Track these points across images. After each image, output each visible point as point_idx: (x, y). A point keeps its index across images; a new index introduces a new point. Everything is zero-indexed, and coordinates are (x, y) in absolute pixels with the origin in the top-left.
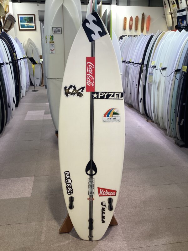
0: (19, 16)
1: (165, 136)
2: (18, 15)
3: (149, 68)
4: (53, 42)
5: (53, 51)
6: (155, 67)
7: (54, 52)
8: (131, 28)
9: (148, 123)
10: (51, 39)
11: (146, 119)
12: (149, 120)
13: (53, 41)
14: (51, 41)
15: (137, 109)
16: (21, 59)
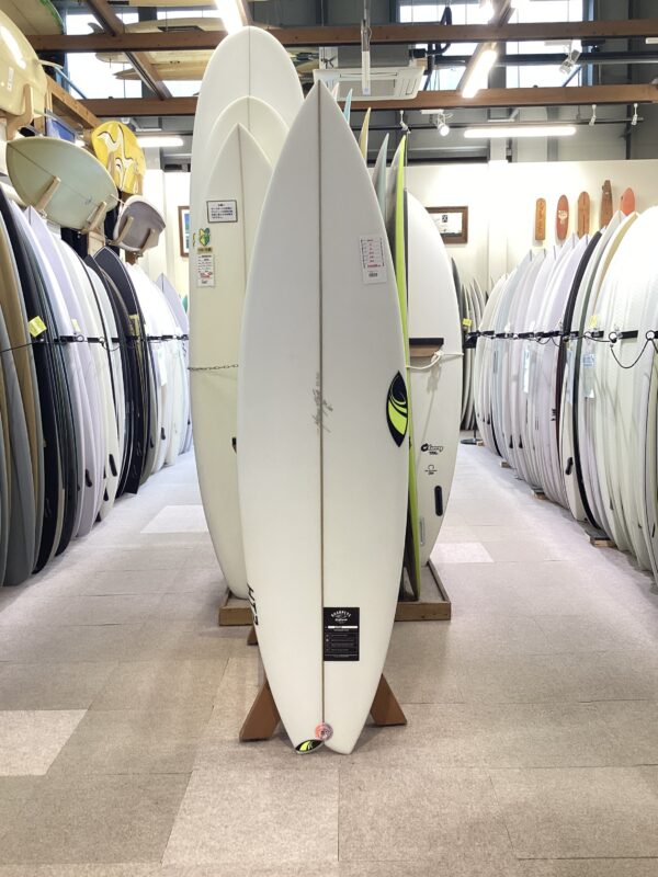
0: (184, 212)
1: (648, 597)
2: (180, 208)
3: (584, 342)
4: (210, 250)
5: (208, 277)
6: (601, 334)
7: (211, 282)
8: (562, 232)
9: (596, 549)
10: (203, 240)
11: (588, 537)
12: (597, 539)
13: (209, 246)
14: (201, 246)
16: (164, 338)
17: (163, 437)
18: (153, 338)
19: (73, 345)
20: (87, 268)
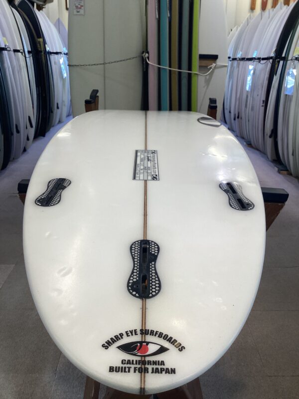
3: (289, 62)
5: (80, 8)
7: (82, 11)
8: (264, 7)
9: (281, 176)
11: (277, 169)
12: (282, 170)
15: (261, 150)
16: (57, 53)
17: (58, 108)
18: (51, 53)
19: (5, 52)
20: (12, 8)
